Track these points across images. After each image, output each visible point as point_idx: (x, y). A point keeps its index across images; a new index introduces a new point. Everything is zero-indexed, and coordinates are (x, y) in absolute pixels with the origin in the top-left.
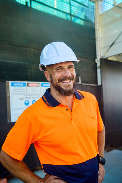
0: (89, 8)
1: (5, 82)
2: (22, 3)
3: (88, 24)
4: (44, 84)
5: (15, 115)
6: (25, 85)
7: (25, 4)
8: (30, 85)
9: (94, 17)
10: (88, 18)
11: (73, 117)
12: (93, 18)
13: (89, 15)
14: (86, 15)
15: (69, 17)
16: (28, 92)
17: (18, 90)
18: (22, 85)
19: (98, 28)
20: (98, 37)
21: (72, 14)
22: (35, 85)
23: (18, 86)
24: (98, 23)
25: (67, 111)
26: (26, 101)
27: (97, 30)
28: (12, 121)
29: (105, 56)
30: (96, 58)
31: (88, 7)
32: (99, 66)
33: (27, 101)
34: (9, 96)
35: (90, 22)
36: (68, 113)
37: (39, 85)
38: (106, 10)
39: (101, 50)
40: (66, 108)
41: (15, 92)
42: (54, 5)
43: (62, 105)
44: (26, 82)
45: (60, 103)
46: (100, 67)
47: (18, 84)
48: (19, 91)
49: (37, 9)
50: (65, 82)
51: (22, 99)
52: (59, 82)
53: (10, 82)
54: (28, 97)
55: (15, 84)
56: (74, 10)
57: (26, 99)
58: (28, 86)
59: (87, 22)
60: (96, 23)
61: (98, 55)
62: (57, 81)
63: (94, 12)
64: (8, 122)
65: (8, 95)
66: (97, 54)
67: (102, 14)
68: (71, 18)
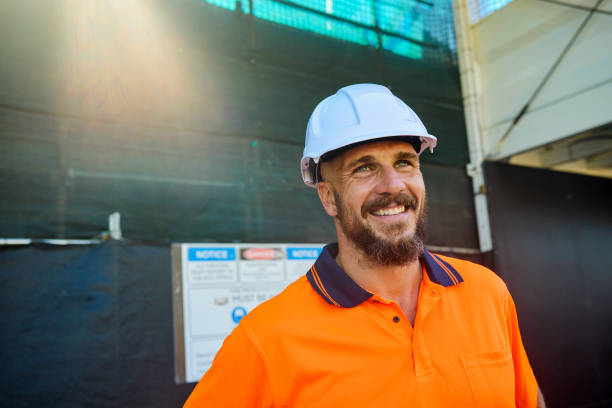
0: (435, 7)
1: (169, 246)
2: (225, 5)
3: (436, 56)
4: (297, 249)
5: (200, 356)
6: (232, 256)
7: (232, 7)
8: (248, 254)
9: (454, 33)
10: (436, 38)
11: (418, 349)
12: (451, 35)
13: (438, 29)
14: (428, 29)
15: (372, 38)
16: (244, 279)
17: (209, 272)
18: (224, 254)
19: (468, 66)
20: (471, 92)
21: (383, 27)
22: (267, 254)
23: (210, 259)
24: (470, 49)
25: (395, 324)
26: (236, 309)
27: (466, 71)
28: (190, 379)
29: (498, 153)
30: (468, 161)
31: (431, 5)
32: (481, 188)
33: (240, 308)
34: (181, 294)
35: (441, 50)
36: (401, 331)
37: (279, 255)
38: (492, 8)
39: (485, 134)
40: (392, 314)
41: (199, 278)
42: (325, 6)
43: (377, 303)
44: (237, 247)
45: (372, 295)
46: (484, 190)
47: (211, 254)
48: (215, 275)
49: (271, 19)
50: (386, 213)
51: (223, 303)
52: (364, 216)
53: (185, 247)
54: (243, 294)
55: (199, 254)
56: (387, 14)
57: (237, 304)
58: (243, 258)
59: (431, 50)
60: (463, 51)
61: (476, 151)
62: (359, 211)
63: (452, 18)
64: (178, 380)
65: (177, 290)
66: (472, 147)
67: (481, 22)
68: (379, 39)
